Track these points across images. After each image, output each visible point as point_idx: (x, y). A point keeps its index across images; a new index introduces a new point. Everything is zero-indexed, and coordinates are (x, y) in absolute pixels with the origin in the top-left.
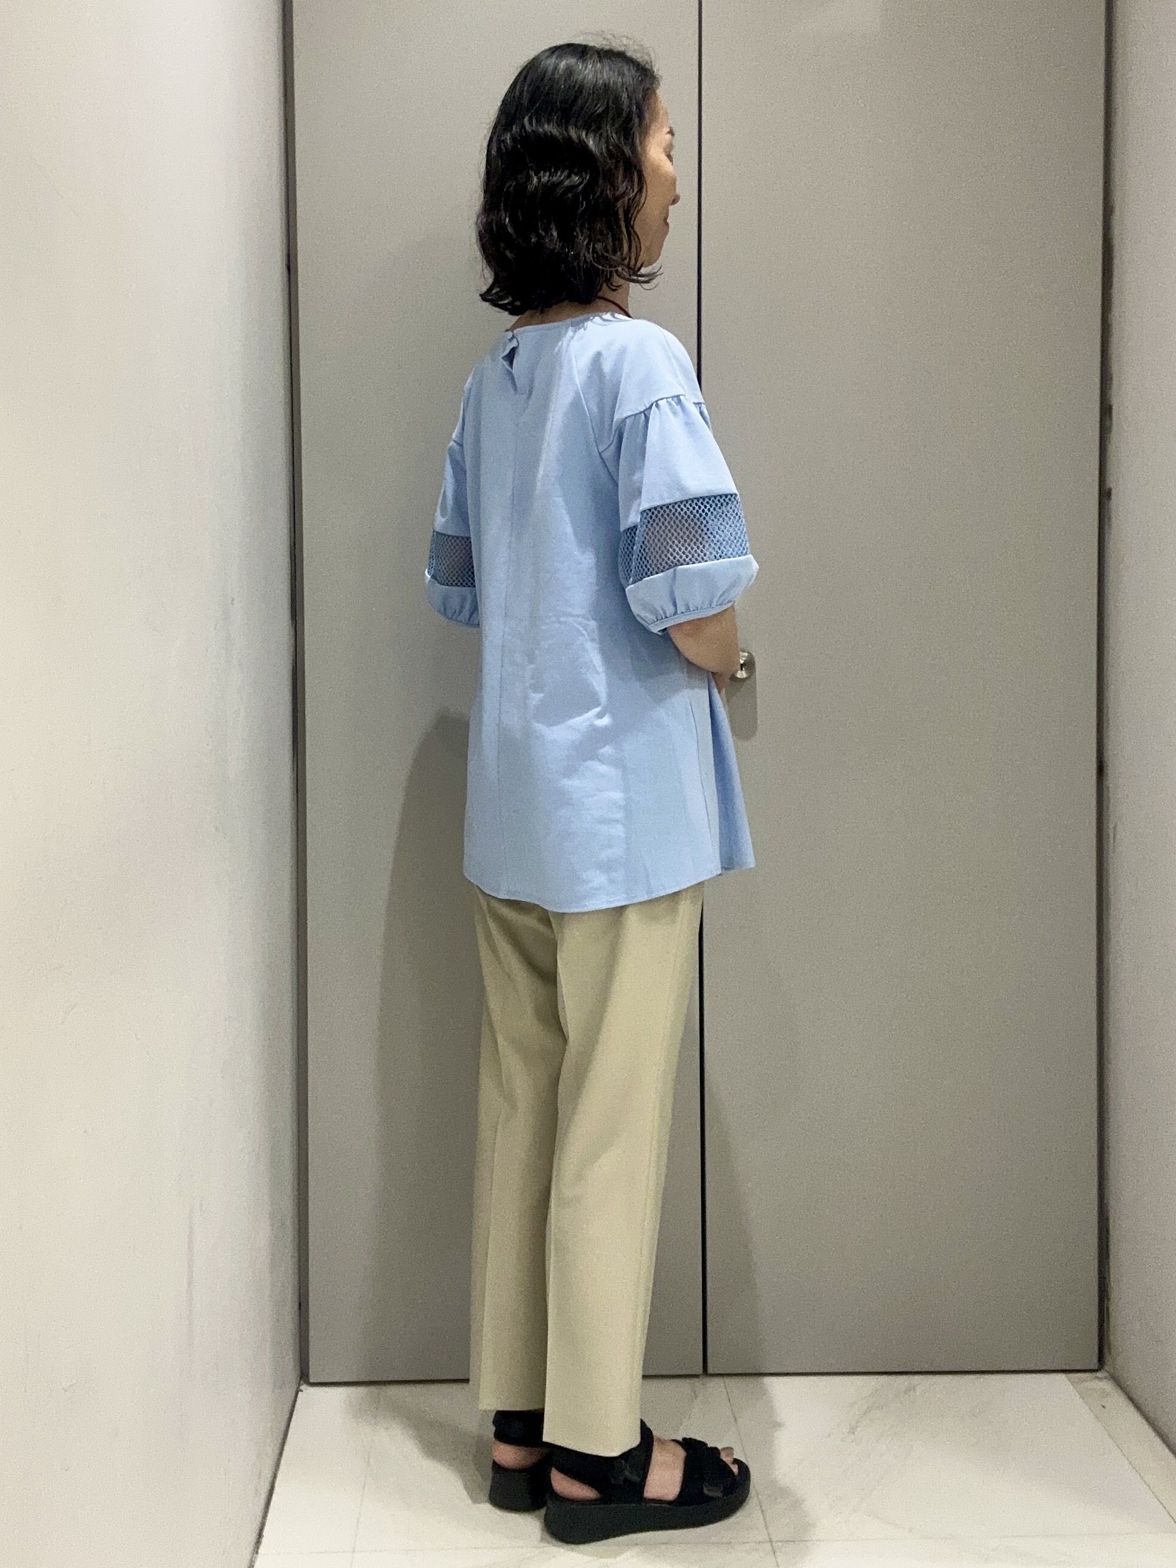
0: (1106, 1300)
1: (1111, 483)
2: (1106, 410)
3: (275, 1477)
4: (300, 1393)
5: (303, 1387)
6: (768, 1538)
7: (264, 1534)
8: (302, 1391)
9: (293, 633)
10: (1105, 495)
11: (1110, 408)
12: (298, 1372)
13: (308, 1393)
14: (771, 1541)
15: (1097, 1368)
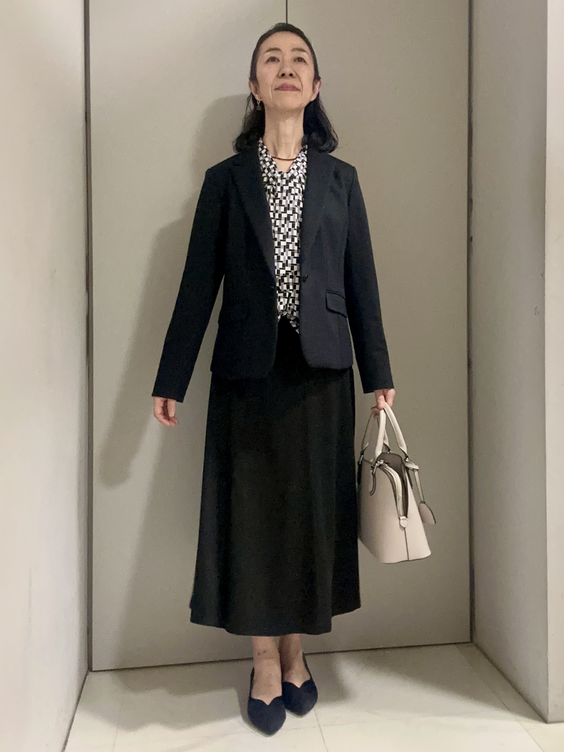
1: (473, 234)
2: (470, 201)
4: (88, 675)
10: (470, 239)
11: (472, 200)
12: (87, 665)
15: (469, 640)
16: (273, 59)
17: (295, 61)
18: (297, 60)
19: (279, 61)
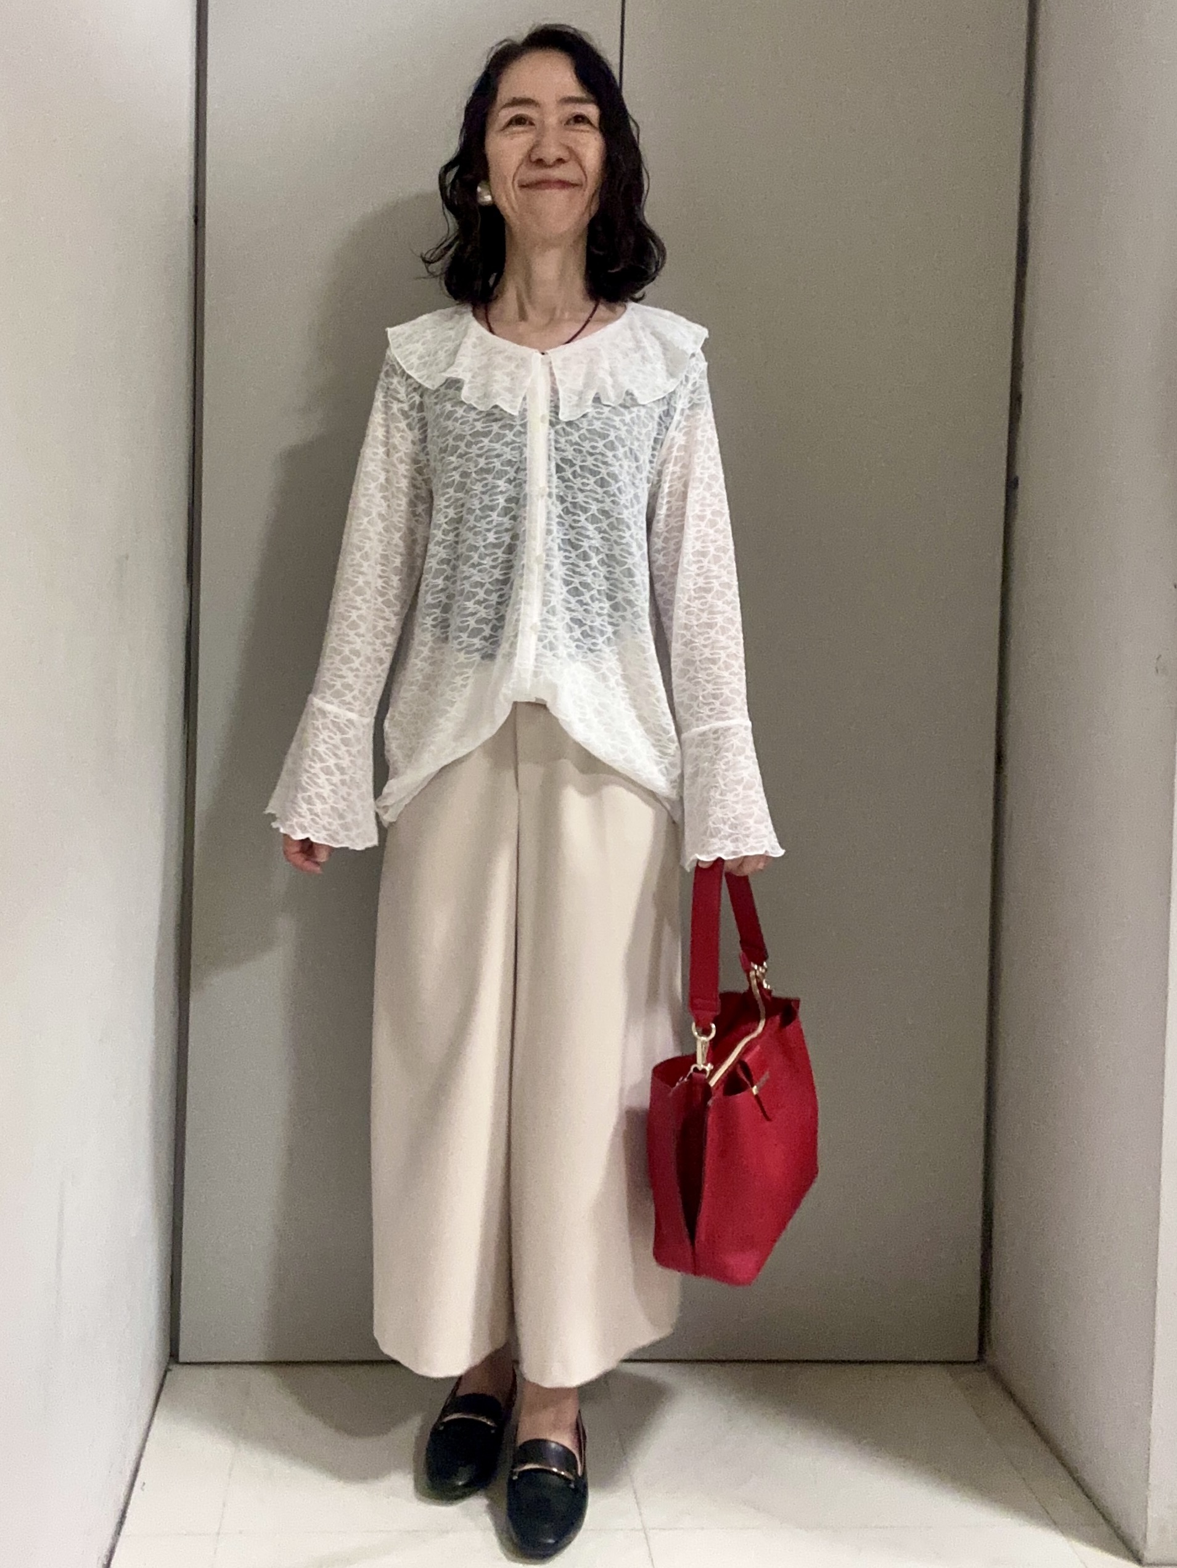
0: (986, 1292)
1: (1020, 471)
2: (1016, 398)
3: (141, 1456)
4: (169, 1375)
5: (171, 1367)
6: (640, 1527)
7: (127, 1515)
8: (170, 1370)
9: (187, 592)
10: (1012, 484)
11: (1020, 397)
12: (169, 1350)
13: (177, 1372)
14: (644, 1529)
15: (975, 1357)
16: (519, 121)
17: (568, 123)
18: (572, 122)
19: (532, 124)
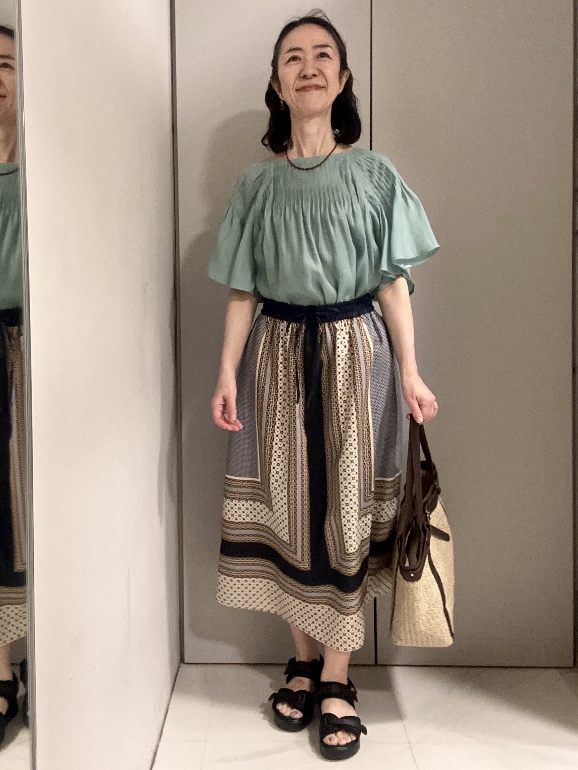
4: (180, 669)
5: (181, 665)
8: (180, 667)
12: (180, 658)
16: (294, 58)
17: (318, 57)
19: (300, 60)
